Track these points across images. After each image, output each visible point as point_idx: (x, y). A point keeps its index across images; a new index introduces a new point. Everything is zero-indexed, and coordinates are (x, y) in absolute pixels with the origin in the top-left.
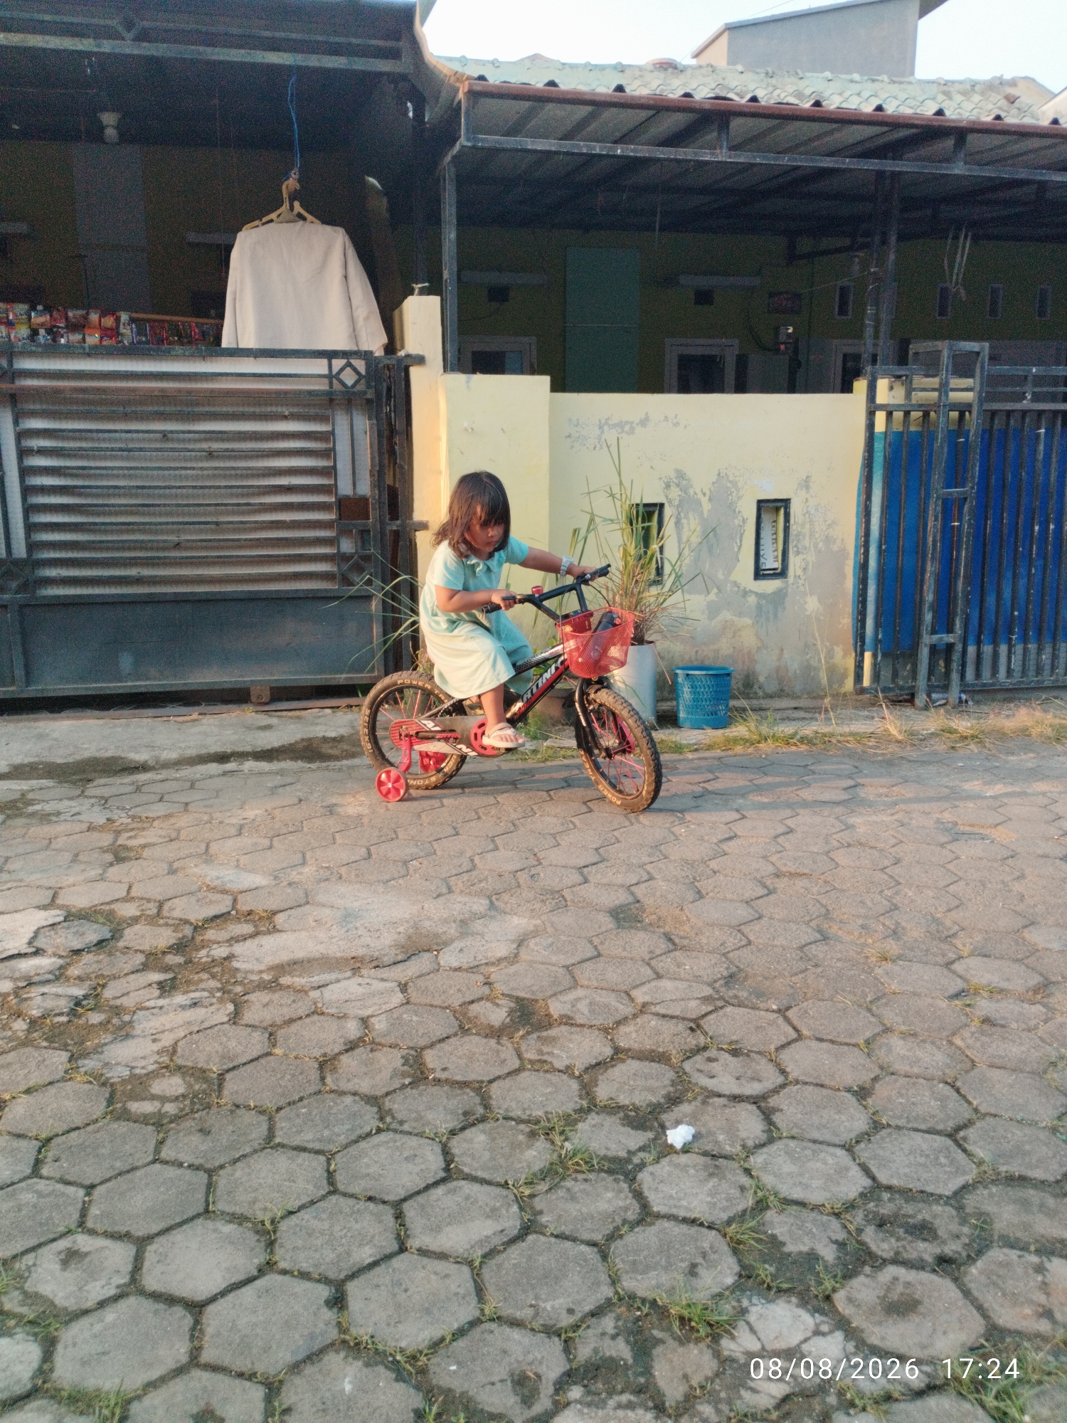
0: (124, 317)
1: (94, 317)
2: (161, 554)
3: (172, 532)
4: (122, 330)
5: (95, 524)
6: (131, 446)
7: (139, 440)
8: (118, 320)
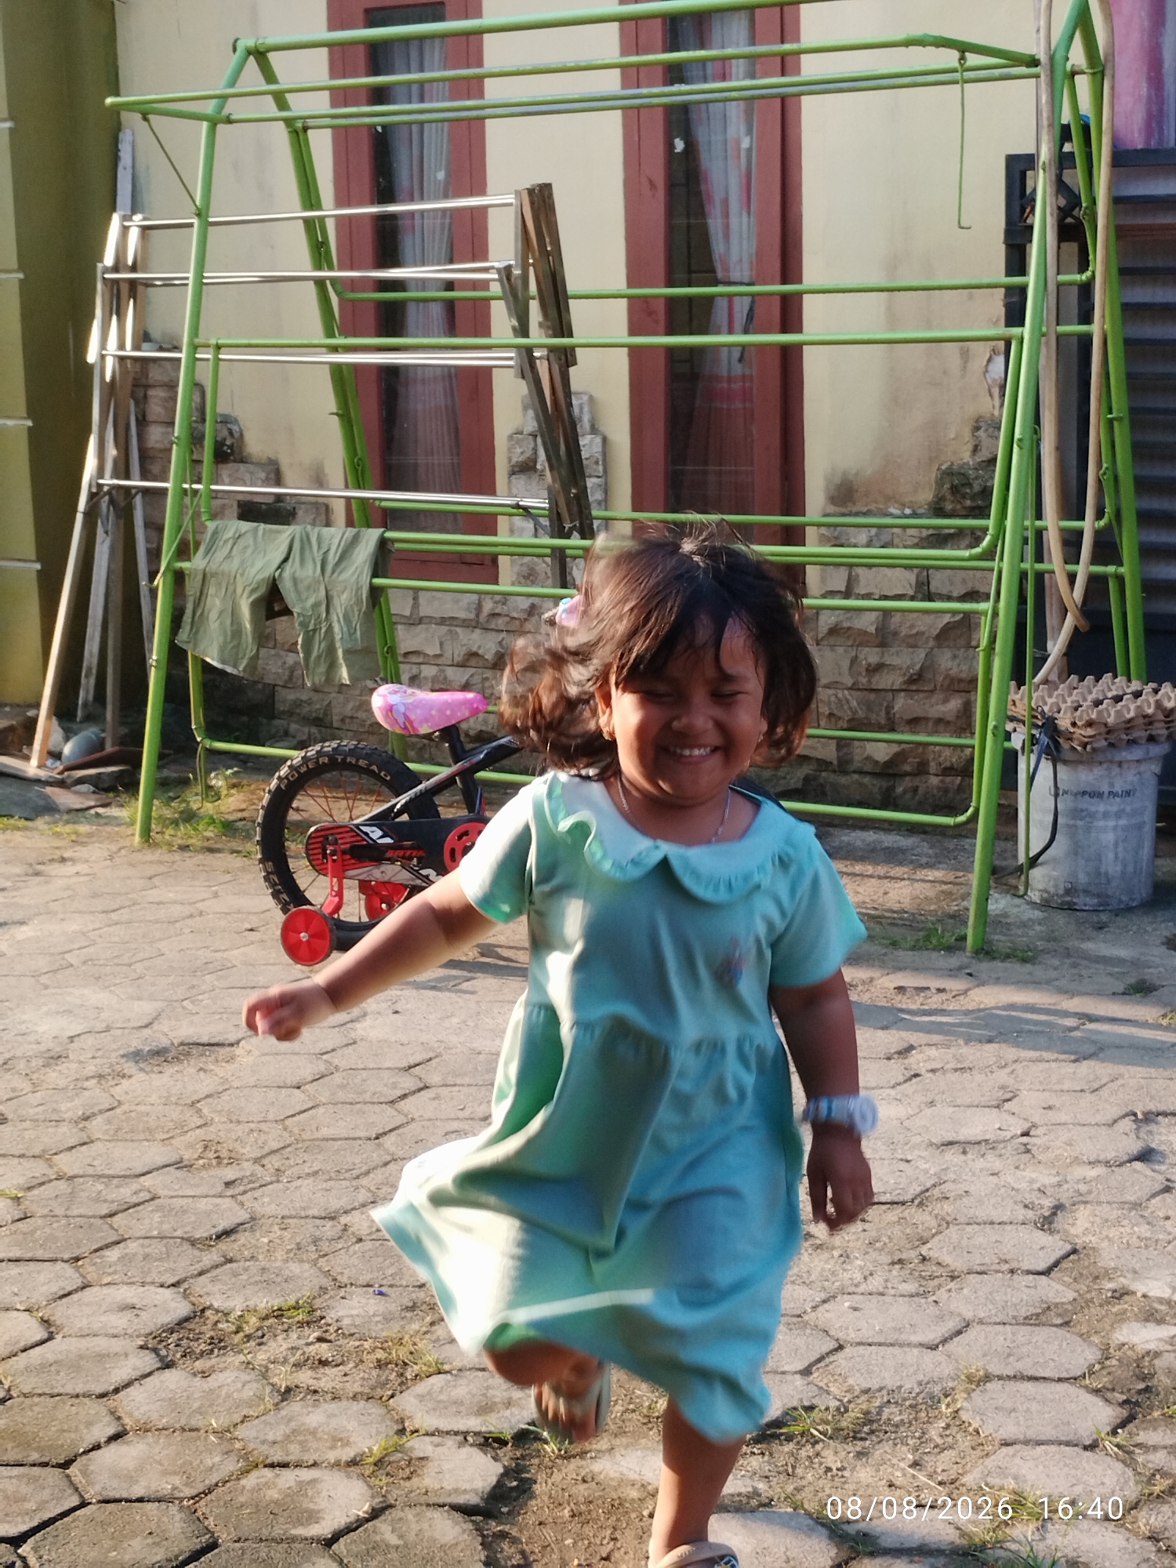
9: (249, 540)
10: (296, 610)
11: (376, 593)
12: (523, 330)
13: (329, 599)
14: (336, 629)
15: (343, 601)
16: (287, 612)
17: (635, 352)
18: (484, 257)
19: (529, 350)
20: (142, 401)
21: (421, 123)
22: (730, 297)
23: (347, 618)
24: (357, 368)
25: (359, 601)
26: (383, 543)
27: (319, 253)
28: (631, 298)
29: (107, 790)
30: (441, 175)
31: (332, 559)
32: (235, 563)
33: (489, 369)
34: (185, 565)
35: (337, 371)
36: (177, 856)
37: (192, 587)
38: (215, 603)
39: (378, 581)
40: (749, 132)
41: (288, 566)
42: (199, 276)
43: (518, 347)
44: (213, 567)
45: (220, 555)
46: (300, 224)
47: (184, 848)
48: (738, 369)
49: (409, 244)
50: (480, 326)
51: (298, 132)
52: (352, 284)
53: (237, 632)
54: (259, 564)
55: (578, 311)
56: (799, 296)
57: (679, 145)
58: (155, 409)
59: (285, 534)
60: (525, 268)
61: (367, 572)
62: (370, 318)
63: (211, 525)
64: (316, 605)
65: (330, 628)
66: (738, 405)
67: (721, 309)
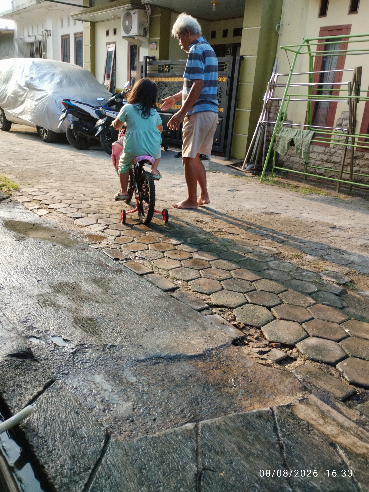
9: (289, 131)
10: (296, 144)
11: (311, 142)
12: (350, 95)
13: (302, 143)
14: (303, 148)
15: (305, 143)
16: (294, 145)
19: (351, 99)
23: (305, 146)
25: (308, 144)
26: (315, 133)
27: (311, 80)
29: (254, 174)
31: (304, 136)
32: (286, 135)
34: (277, 135)
35: (309, 102)
38: (281, 142)
39: (312, 140)
41: (296, 137)
44: (282, 136)
45: (283, 134)
46: (308, 75)
47: (268, 184)
51: (311, 57)
52: (315, 86)
53: (284, 148)
54: (290, 136)
59: (296, 131)
60: (353, 83)
61: (311, 138)
63: (283, 128)
64: (300, 144)
65: (302, 148)
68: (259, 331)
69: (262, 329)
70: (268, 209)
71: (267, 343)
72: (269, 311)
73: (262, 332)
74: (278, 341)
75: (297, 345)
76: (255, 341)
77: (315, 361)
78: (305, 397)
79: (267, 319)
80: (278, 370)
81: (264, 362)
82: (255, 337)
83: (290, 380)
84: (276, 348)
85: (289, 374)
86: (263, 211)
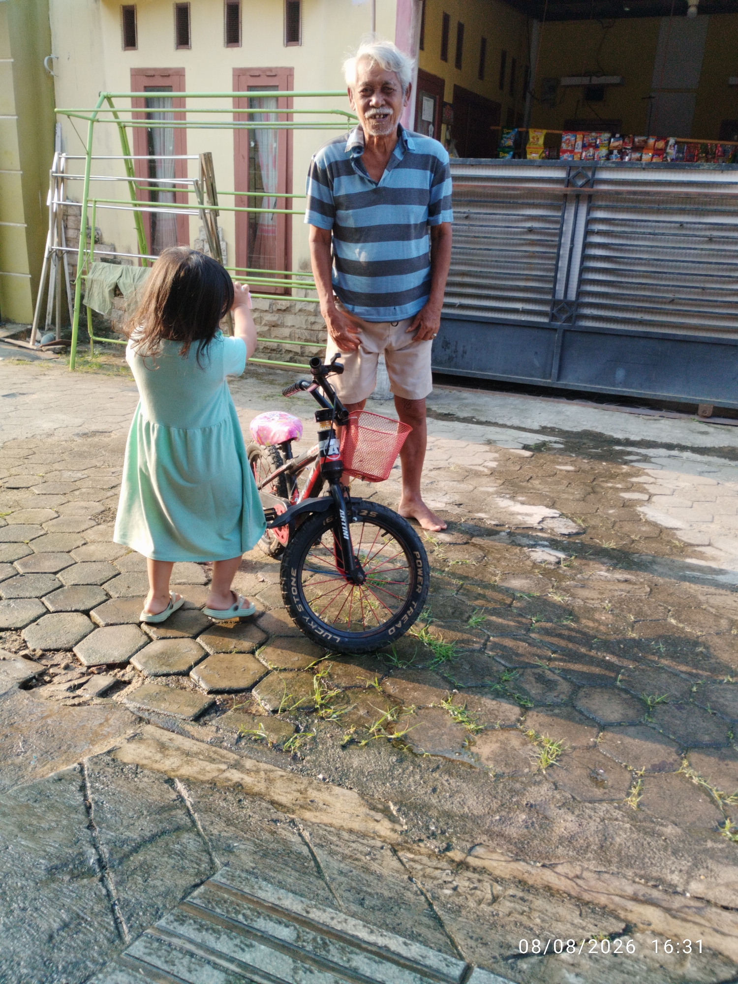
0: (672, 141)
1: (651, 141)
2: (659, 306)
3: (671, 291)
4: (668, 150)
5: (621, 282)
6: (657, 231)
7: (663, 227)
8: (667, 143)
9: (107, 269)
10: (124, 293)
12: (202, 203)
13: (136, 290)
16: (121, 294)
17: (238, 213)
18: (186, 177)
19: (204, 210)
20: (66, 220)
21: (164, 128)
22: (269, 196)
24: (142, 212)
27: (130, 171)
28: (236, 195)
29: (57, 353)
30: (171, 148)
31: (137, 277)
32: (103, 277)
33: (187, 215)
34: (85, 277)
35: (136, 213)
36: (85, 375)
37: (88, 285)
38: (96, 290)
40: (276, 141)
41: (121, 279)
42: (88, 177)
43: (200, 208)
44: (95, 278)
45: (97, 274)
46: (123, 161)
47: (87, 372)
48: (271, 223)
49: (159, 171)
50: (185, 200)
51: (122, 128)
52: (140, 183)
54: (111, 278)
55: (220, 198)
56: (291, 198)
57: (253, 144)
58: (71, 223)
59: (119, 268)
60: (202, 181)
62: (147, 195)
63: (94, 264)
66: (270, 234)
67: (265, 201)
68: (69, 654)
69: (75, 649)
70: (86, 426)
71: (84, 669)
72: (86, 617)
73: (75, 655)
74: (102, 662)
75: (131, 660)
76: (63, 672)
77: (159, 676)
78: (138, 731)
79: (83, 631)
80: (98, 707)
81: (76, 701)
82: (63, 665)
83: (118, 714)
84: (99, 673)
85: (116, 706)
86: (77, 431)
